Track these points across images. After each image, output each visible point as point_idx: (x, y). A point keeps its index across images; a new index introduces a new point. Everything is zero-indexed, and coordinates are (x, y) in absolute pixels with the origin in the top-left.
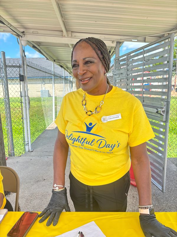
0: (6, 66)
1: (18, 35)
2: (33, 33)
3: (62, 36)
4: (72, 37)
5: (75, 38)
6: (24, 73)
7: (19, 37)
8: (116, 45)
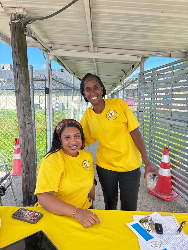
0: (33, 80)
2: (60, 49)
3: (88, 51)
4: (97, 52)
5: (101, 52)
6: (49, 86)
7: (47, 52)
8: (141, 60)
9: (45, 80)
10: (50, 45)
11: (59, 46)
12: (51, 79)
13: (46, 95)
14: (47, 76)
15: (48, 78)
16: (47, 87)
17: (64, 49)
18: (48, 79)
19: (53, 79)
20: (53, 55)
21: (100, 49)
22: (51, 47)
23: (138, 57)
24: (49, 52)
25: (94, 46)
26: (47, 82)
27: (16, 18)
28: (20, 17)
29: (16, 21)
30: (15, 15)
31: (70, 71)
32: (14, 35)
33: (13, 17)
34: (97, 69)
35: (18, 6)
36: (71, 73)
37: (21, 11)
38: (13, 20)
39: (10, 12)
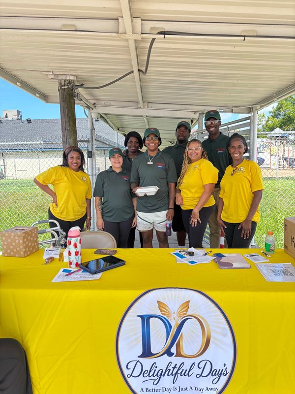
1: (89, 107)
2: (105, 105)
3: (138, 108)
4: (148, 108)
5: (152, 108)
6: (92, 148)
7: (90, 109)
8: (199, 117)
9: (88, 141)
10: (93, 102)
11: (104, 102)
12: (94, 140)
13: (89, 159)
14: (89, 136)
15: (90, 139)
16: (90, 149)
17: (109, 106)
19: (96, 140)
20: (96, 113)
21: (150, 105)
22: (95, 104)
23: (195, 113)
24: (92, 109)
25: (143, 102)
26: (90, 144)
27: (66, 84)
28: (69, 82)
29: (65, 87)
30: (65, 81)
31: (114, 127)
32: (64, 101)
33: (63, 83)
34: (148, 123)
35: (69, 74)
36: (115, 129)
37: (72, 78)
38: (63, 86)
39: (59, 78)
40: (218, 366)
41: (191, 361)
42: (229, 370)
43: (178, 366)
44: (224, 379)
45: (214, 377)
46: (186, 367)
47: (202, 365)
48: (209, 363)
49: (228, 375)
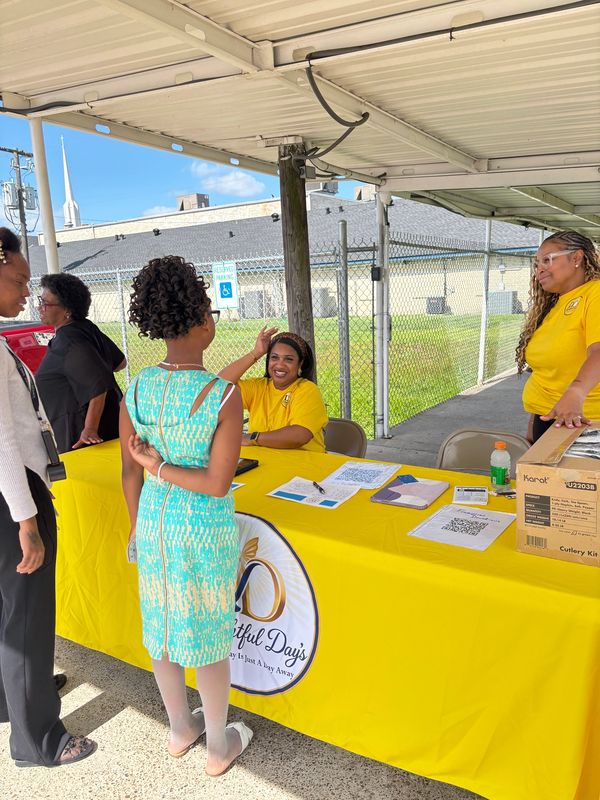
0: (347, 250)
2: (403, 175)
3: (467, 173)
4: (491, 170)
6: (382, 262)
9: (373, 249)
13: (375, 282)
14: (376, 239)
16: (378, 264)
17: (411, 175)
18: (380, 246)
20: (387, 192)
22: (384, 174)
24: (378, 185)
26: (377, 254)
27: (287, 152)
28: (292, 148)
29: (286, 158)
30: (285, 147)
33: (283, 151)
35: (286, 133)
37: (291, 141)
38: (283, 156)
39: (278, 144)
40: (293, 644)
41: (261, 625)
42: (308, 654)
43: (245, 627)
44: (301, 665)
45: (288, 657)
46: (254, 632)
47: (273, 635)
48: (281, 636)
49: (306, 660)
